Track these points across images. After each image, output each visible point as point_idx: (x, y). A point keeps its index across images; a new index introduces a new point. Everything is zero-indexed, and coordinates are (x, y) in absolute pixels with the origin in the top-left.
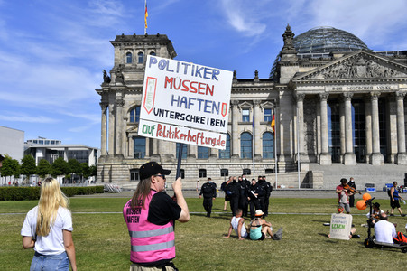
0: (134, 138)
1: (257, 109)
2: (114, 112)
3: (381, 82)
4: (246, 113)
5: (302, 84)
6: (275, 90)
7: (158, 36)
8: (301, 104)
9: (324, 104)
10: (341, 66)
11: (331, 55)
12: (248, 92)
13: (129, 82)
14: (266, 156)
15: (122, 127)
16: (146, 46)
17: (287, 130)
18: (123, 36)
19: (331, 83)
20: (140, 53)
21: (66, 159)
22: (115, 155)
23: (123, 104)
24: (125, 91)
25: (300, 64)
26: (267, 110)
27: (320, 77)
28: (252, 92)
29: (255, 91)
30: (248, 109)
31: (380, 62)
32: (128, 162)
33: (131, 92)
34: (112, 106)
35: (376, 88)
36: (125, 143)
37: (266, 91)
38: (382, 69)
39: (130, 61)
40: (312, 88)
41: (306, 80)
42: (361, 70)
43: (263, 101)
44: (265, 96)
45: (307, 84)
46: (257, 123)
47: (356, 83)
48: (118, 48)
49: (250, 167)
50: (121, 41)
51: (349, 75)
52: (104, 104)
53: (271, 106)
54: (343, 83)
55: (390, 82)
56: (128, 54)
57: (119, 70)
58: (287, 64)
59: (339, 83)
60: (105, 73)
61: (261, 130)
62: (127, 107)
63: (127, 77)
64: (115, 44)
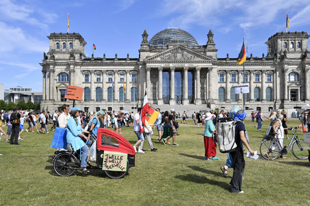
0: (60, 90)
1: (128, 75)
2: (49, 76)
3: (189, 62)
4: (122, 77)
5: (149, 62)
6: (137, 65)
7: (74, 34)
8: (149, 73)
9: (161, 73)
10: (169, 53)
11: (168, 46)
12: (123, 65)
13: (57, 60)
14: (132, 100)
15: (54, 84)
16: (67, 40)
17: (142, 87)
18: (54, 34)
19: (164, 62)
20: (64, 43)
21: (33, 101)
22: (50, 100)
23: (54, 72)
24: (55, 64)
25: (150, 51)
26: (133, 75)
27: (159, 59)
28: (125, 65)
29: (127, 65)
30: (123, 75)
31: (188, 52)
32: (57, 103)
33: (59, 65)
34: (48, 73)
35: (187, 65)
36: (55, 93)
37: (133, 65)
38: (189, 55)
39: (58, 47)
40: (154, 64)
41: (151, 60)
42: (179, 56)
43: (131, 71)
44: (132, 68)
45: (151, 62)
46: (128, 83)
47: (176, 62)
48: (51, 40)
49: (124, 106)
50: (53, 36)
51: (173, 58)
52: (44, 72)
53: (135, 73)
54: (170, 62)
55: (193, 62)
56: (57, 43)
57: (52, 52)
58: (144, 51)
59: (168, 62)
60: (45, 54)
61: (130, 86)
62: (56, 73)
63: (56, 56)
64: (50, 38)
